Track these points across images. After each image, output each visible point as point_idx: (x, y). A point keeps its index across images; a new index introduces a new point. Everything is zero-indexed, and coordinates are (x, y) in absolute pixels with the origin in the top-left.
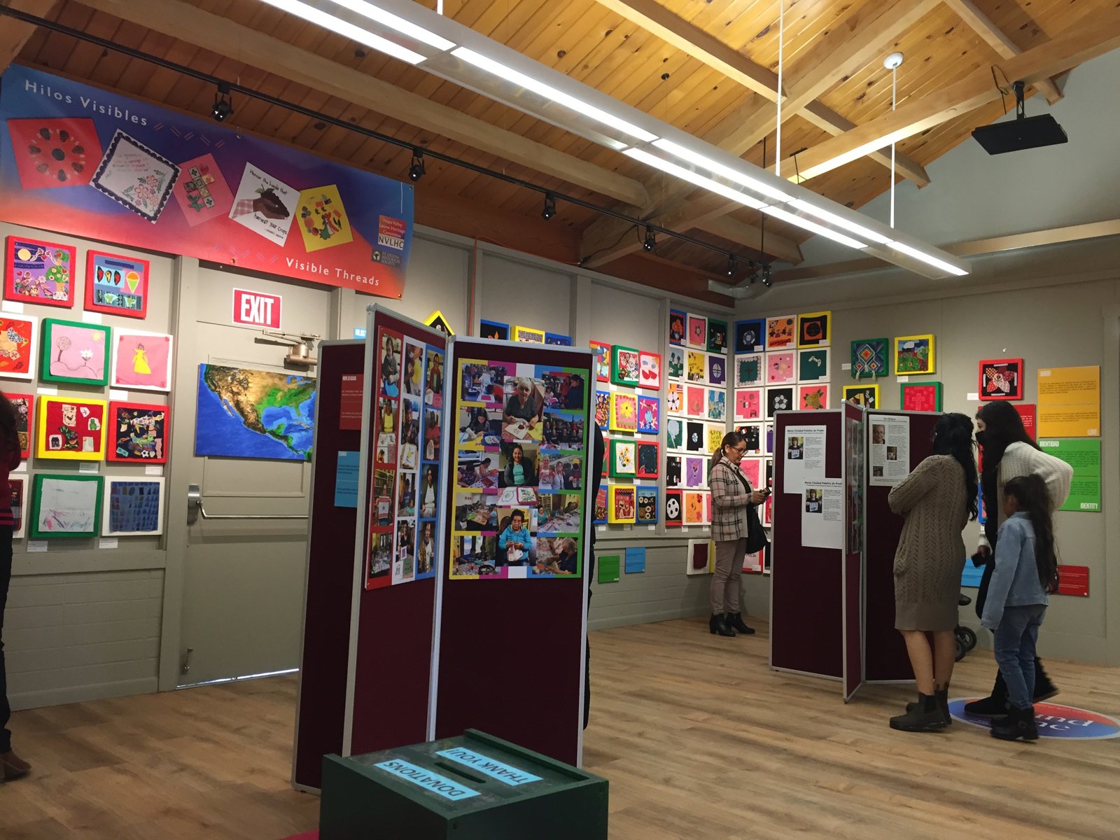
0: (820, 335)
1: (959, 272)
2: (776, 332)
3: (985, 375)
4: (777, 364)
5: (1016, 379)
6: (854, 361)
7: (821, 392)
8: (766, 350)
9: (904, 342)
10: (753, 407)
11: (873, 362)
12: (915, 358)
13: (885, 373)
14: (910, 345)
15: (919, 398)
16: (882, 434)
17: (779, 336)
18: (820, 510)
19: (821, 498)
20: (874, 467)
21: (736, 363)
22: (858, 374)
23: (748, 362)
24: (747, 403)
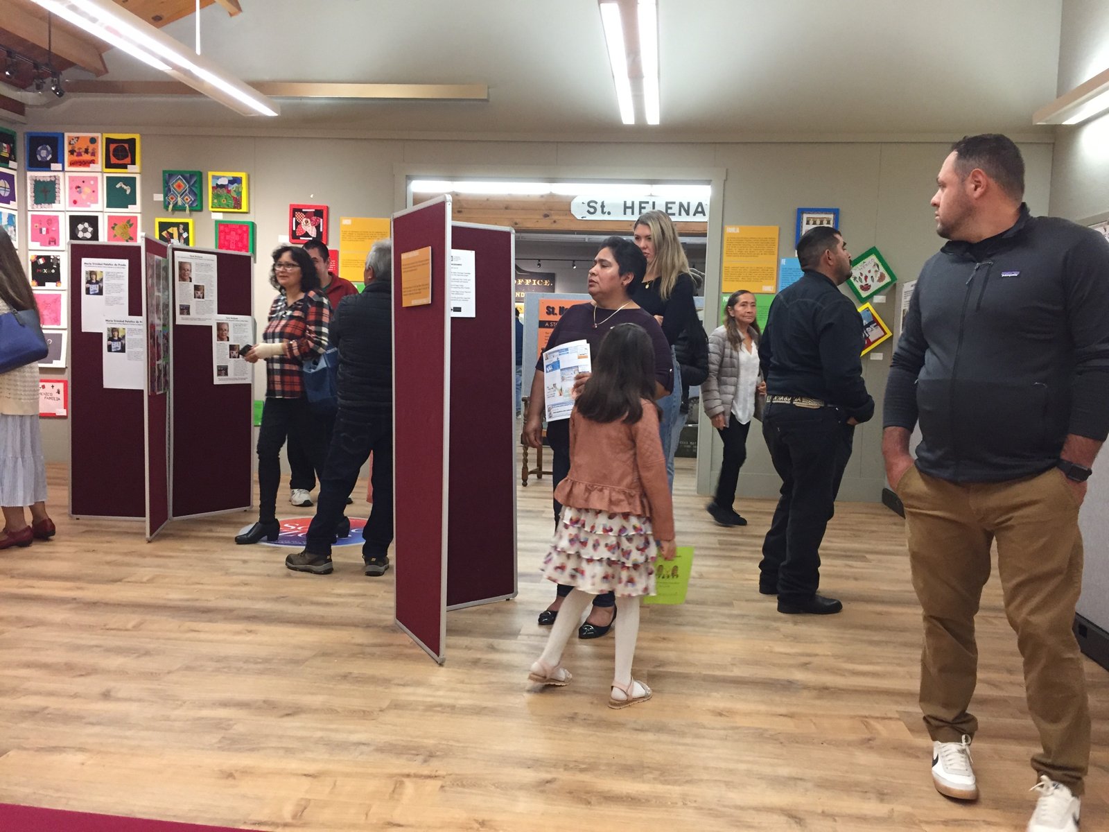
0: (128, 160)
1: (269, 112)
2: (77, 151)
3: (294, 219)
4: (79, 187)
5: (321, 224)
6: (167, 191)
7: (131, 223)
8: (66, 170)
9: (218, 178)
10: (52, 234)
11: (186, 195)
12: (229, 195)
13: (198, 208)
14: (224, 181)
15: (233, 237)
16: (188, 272)
17: (81, 155)
18: (123, 350)
19: (124, 337)
20: (181, 305)
21: (29, 182)
22: (171, 206)
23: (44, 182)
24: (44, 230)
